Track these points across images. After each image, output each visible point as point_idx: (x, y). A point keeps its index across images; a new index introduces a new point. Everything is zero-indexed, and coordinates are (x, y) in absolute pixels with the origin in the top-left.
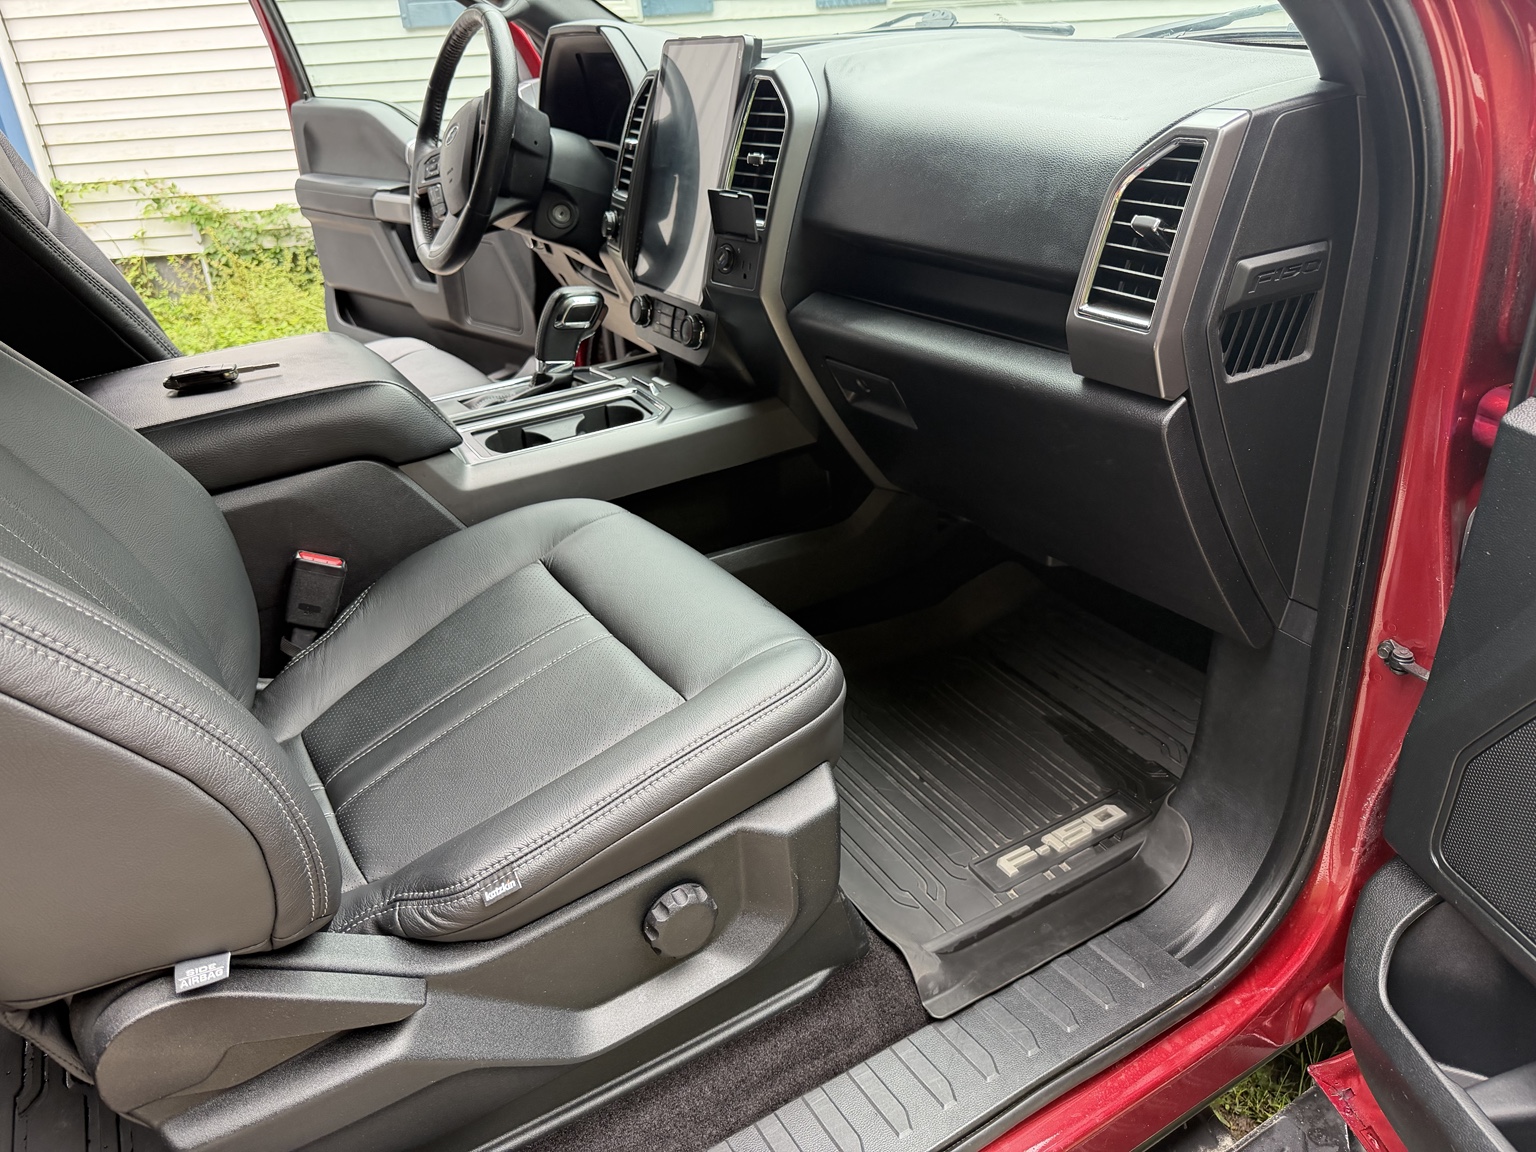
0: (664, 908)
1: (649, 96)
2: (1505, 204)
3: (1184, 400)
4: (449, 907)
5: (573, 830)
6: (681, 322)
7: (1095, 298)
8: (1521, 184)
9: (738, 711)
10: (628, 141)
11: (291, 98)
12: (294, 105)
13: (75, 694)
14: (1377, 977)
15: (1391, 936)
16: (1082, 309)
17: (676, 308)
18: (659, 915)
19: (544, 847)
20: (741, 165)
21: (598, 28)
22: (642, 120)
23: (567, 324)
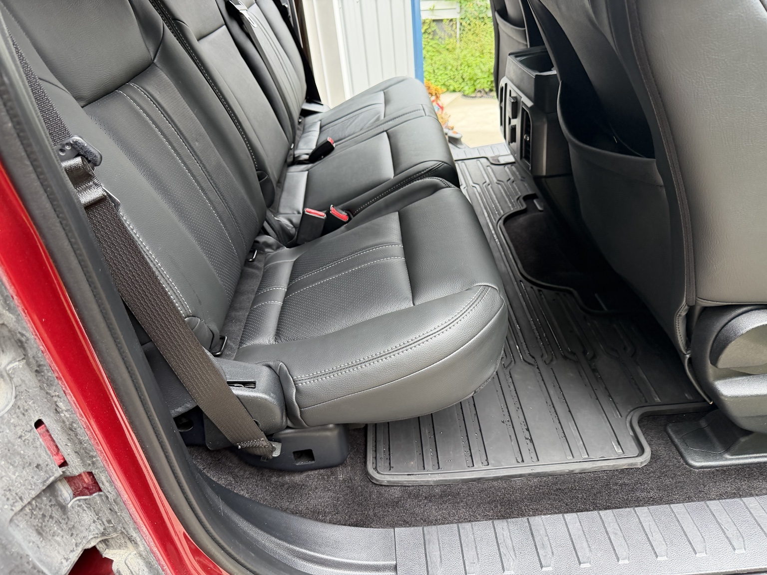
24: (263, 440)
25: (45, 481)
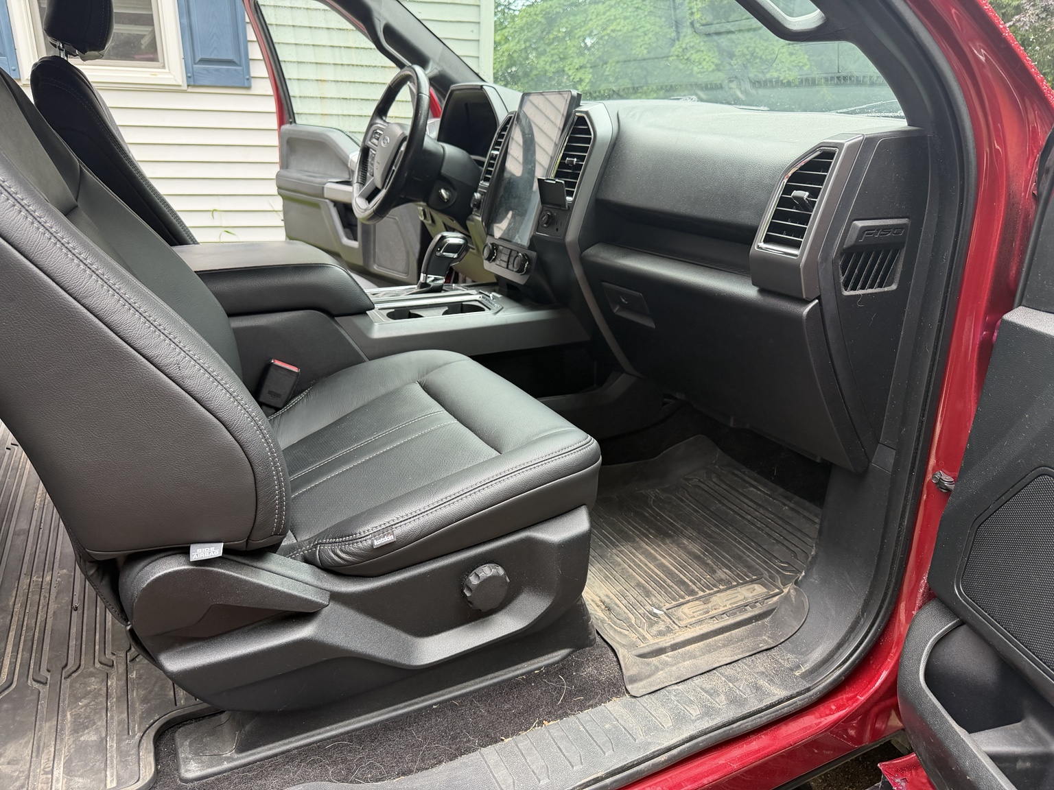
0: (477, 575)
1: (509, 126)
2: (1013, 204)
3: (817, 301)
4: (352, 548)
5: (431, 511)
6: (513, 258)
7: (768, 240)
8: (1023, 194)
9: (535, 457)
10: (493, 152)
11: (281, 122)
12: (283, 127)
13: (172, 359)
14: (919, 668)
15: (929, 643)
16: (760, 245)
17: (511, 250)
18: (473, 580)
19: (412, 519)
20: (562, 165)
21: (482, 86)
22: (503, 140)
23: (444, 254)
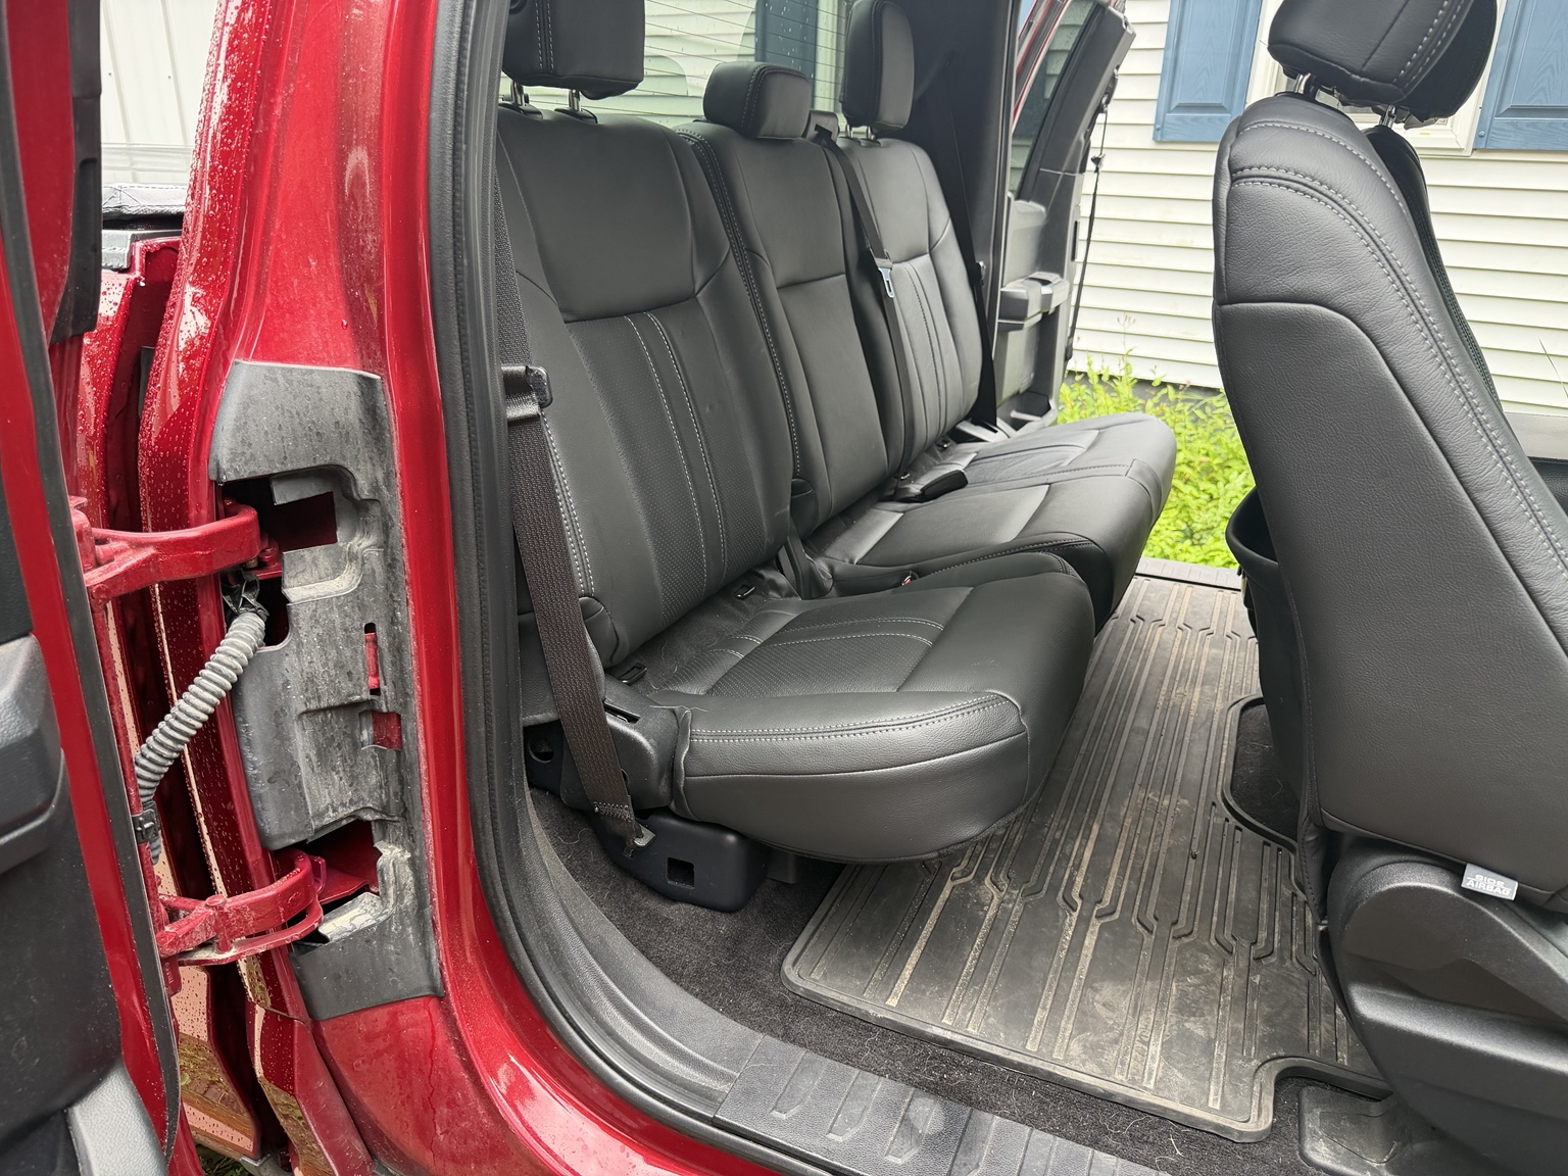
24: (626, 809)
25: (350, 695)
